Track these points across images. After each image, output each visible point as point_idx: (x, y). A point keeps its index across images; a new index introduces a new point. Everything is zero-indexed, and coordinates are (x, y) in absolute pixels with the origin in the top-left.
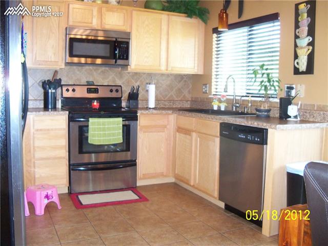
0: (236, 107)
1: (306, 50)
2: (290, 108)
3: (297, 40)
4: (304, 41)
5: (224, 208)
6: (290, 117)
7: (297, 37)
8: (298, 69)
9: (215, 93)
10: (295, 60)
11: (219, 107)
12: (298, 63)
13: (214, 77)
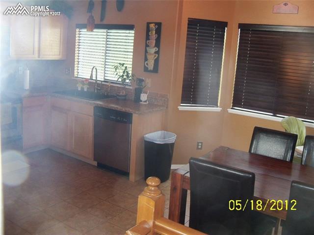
0: (97, 89)
1: (153, 56)
2: (142, 95)
3: (147, 48)
4: (152, 50)
5: (96, 165)
6: (141, 101)
7: (147, 46)
8: (147, 68)
9: (76, 76)
10: (145, 62)
11: (82, 88)
12: (147, 64)
13: (76, 63)
